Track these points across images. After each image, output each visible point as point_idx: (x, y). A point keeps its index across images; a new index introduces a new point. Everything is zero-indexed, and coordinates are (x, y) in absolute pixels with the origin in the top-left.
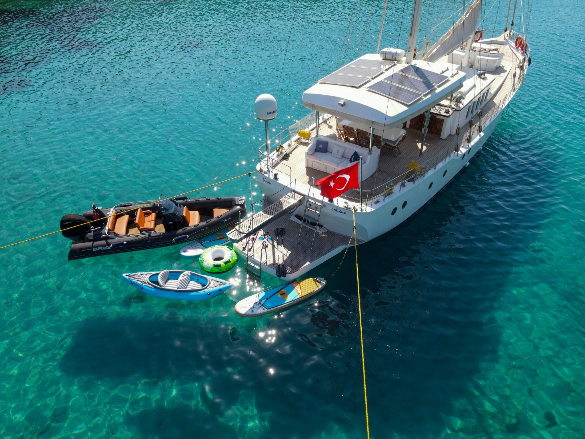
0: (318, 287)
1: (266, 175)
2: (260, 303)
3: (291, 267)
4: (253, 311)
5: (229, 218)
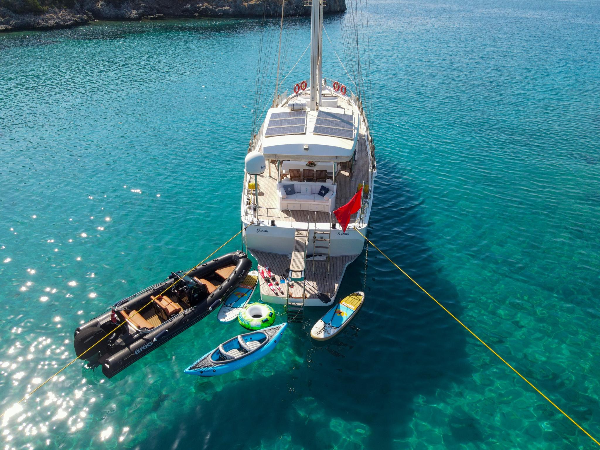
1: (261, 225)
2: (329, 325)
3: (328, 292)
4: (329, 333)
5: (244, 271)
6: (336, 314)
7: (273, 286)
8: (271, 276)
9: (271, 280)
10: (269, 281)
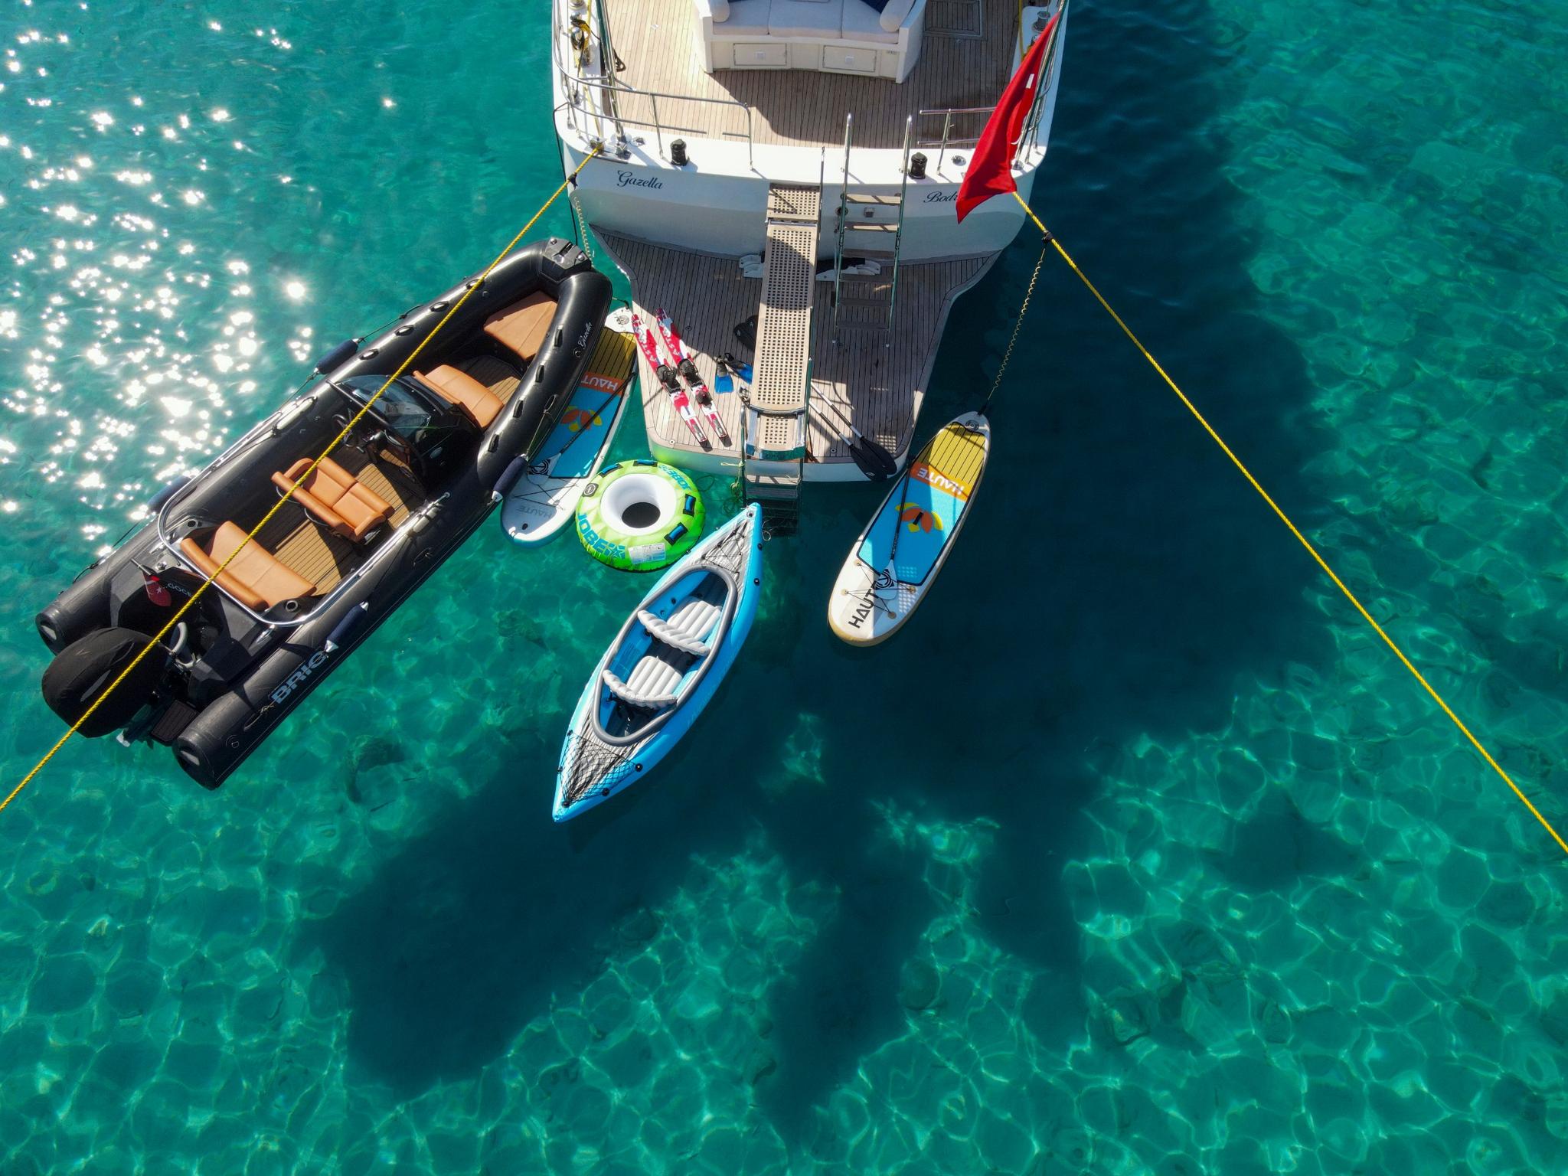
0: (981, 447)
1: (634, 160)
2: (888, 578)
3: (885, 433)
4: (892, 615)
5: (588, 327)
6: (903, 524)
7: (690, 407)
8: (680, 361)
9: (681, 380)
10: (673, 386)
